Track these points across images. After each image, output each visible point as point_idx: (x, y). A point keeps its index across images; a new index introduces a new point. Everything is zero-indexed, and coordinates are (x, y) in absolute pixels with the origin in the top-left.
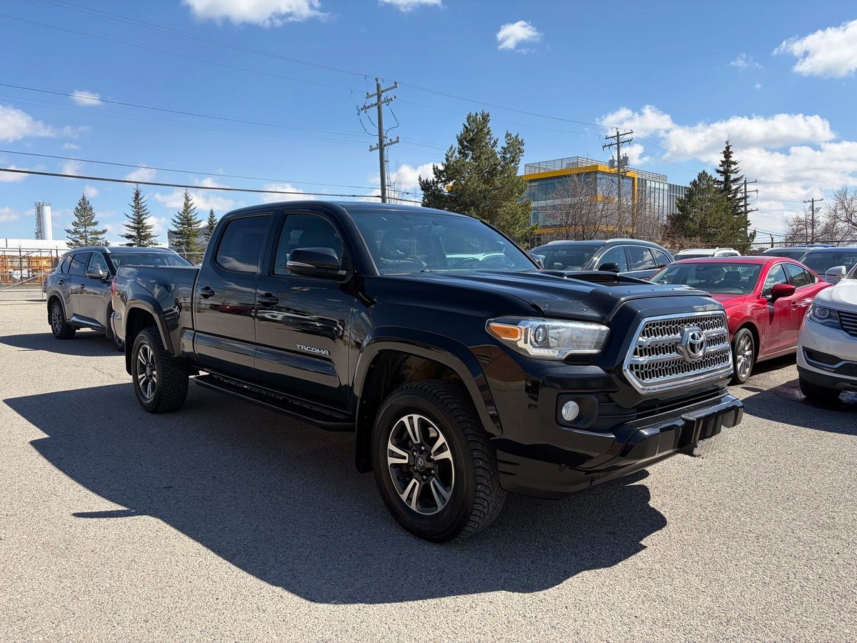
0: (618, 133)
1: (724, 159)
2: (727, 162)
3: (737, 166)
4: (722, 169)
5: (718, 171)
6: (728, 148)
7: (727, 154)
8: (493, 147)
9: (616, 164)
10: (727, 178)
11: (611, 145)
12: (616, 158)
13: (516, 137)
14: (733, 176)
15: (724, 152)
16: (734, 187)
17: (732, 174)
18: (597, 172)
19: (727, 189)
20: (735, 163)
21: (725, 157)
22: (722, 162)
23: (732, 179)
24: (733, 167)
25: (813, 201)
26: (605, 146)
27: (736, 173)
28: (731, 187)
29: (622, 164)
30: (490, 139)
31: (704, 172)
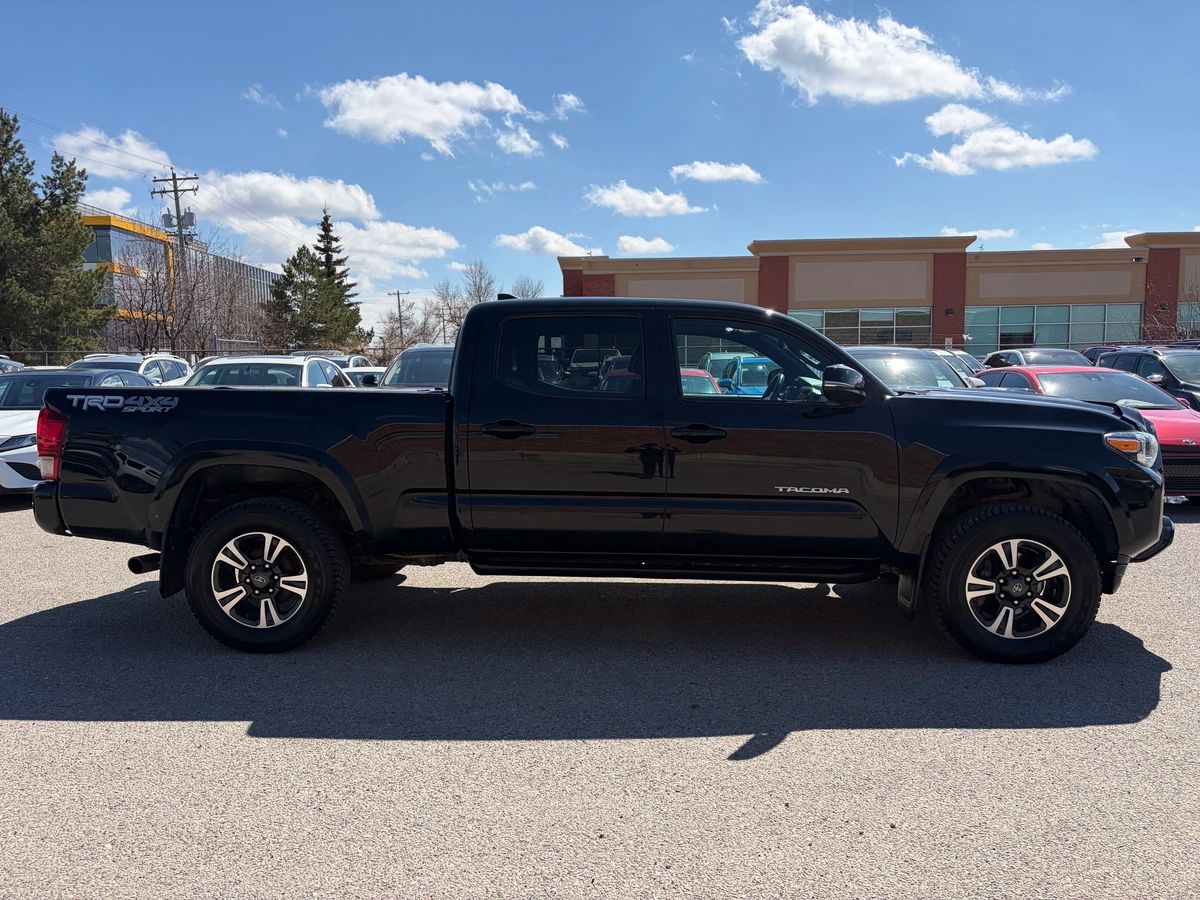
0: (174, 175)
1: (323, 233)
2: (327, 236)
3: (338, 244)
4: (321, 245)
5: (317, 248)
6: (326, 219)
7: (326, 226)
8: (25, 174)
9: (175, 221)
10: (329, 258)
11: (164, 192)
12: (174, 213)
13: (72, 164)
14: (335, 257)
15: (323, 224)
16: (339, 269)
17: (334, 254)
18: (108, 227)
19: (331, 273)
20: (336, 240)
21: (324, 229)
22: (321, 236)
23: (334, 259)
24: (334, 245)
25: (398, 294)
26: (154, 192)
27: (338, 252)
28: (335, 270)
29: (184, 222)
30: (21, 160)
31: (304, 247)
